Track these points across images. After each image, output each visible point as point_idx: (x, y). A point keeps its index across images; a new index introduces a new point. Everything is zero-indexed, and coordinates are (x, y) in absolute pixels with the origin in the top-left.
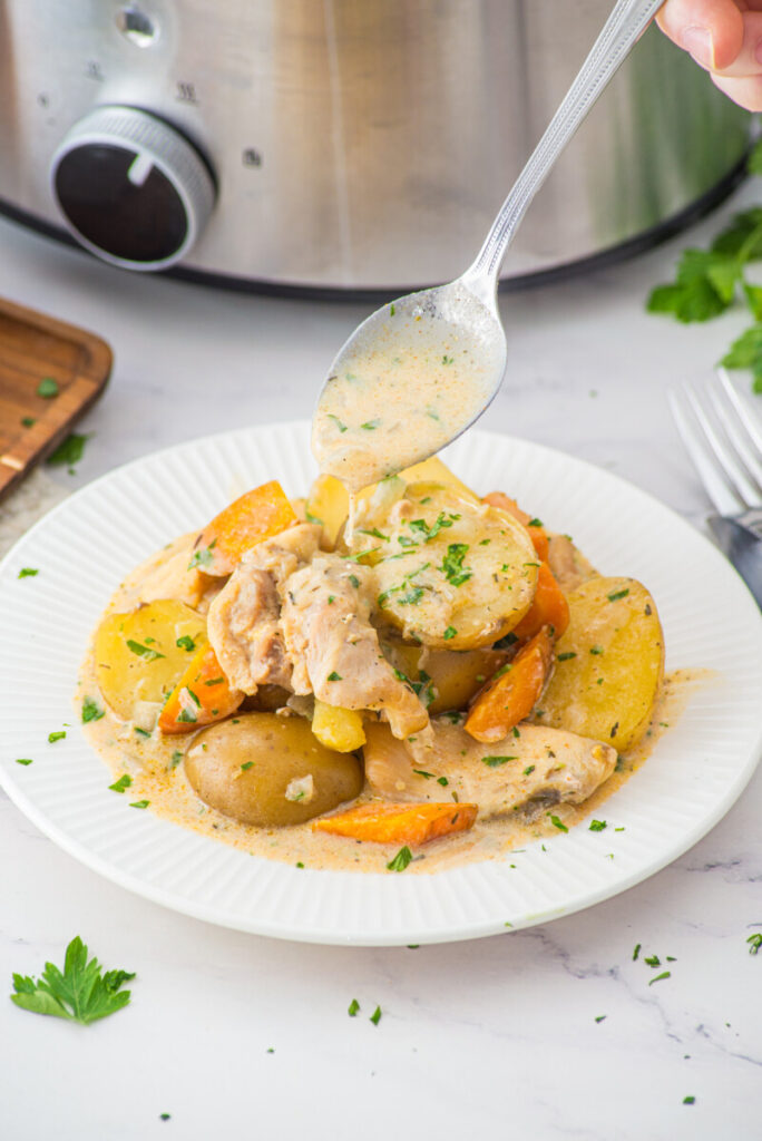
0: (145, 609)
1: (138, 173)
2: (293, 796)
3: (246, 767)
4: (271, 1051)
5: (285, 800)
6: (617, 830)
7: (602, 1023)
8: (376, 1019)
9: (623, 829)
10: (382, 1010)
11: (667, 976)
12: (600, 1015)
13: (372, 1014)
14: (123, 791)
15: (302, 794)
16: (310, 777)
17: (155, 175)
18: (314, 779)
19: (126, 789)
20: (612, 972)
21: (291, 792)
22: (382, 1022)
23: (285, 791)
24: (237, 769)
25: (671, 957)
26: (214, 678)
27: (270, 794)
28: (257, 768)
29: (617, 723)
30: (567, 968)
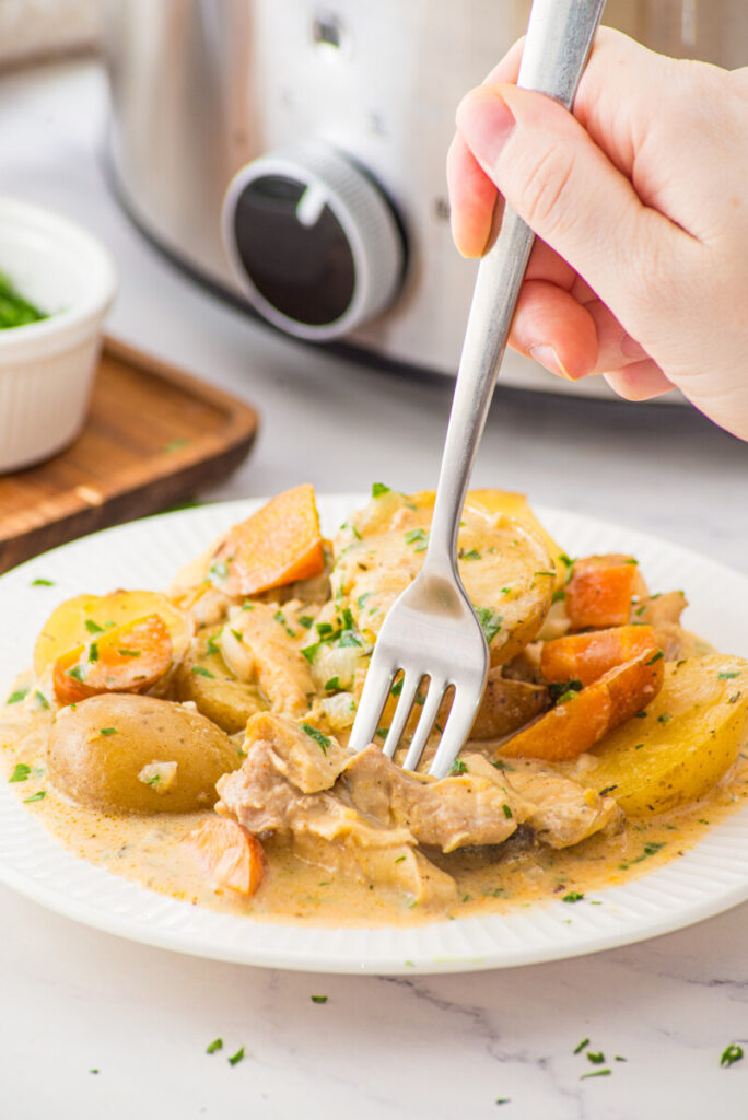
0: (120, 596)
1: (308, 211)
2: (147, 779)
3: (106, 733)
4: (96, 1072)
5: (137, 780)
6: (594, 903)
7: (505, 1106)
8: (234, 1061)
9: (599, 903)
10: (245, 1053)
11: (607, 1073)
12: (504, 1097)
13: (233, 1054)
14: (26, 778)
15: (157, 778)
16: (175, 764)
17: (327, 214)
18: (178, 768)
19: (29, 776)
20: (542, 1062)
21: (147, 774)
22: (240, 1065)
23: (140, 770)
24: (97, 734)
25: (621, 1056)
26: (132, 650)
27: (122, 767)
28: (118, 736)
29: (615, 787)
30: (489, 1049)
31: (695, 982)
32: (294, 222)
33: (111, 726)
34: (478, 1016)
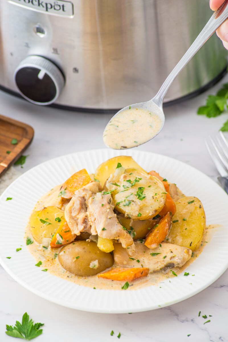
0: (45, 209)
1: (41, 76)
3: (77, 258)
5: (90, 268)
6: (193, 275)
7: (190, 337)
8: (119, 337)
10: (121, 333)
11: (209, 321)
12: (189, 334)
13: (118, 335)
14: (39, 266)
15: (95, 266)
16: (97, 261)
17: (46, 76)
18: (98, 261)
19: (40, 266)
20: (192, 320)
21: (91, 266)
22: (121, 337)
23: (90, 265)
24: (75, 259)
25: (210, 315)
26: (67, 230)
27: (85, 266)
28: (81, 258)
29: (192, 242)
30: (178, 319)
31: (216, 288)
32: (38, 80)
33: (78, 256)
34: (170, 309)
